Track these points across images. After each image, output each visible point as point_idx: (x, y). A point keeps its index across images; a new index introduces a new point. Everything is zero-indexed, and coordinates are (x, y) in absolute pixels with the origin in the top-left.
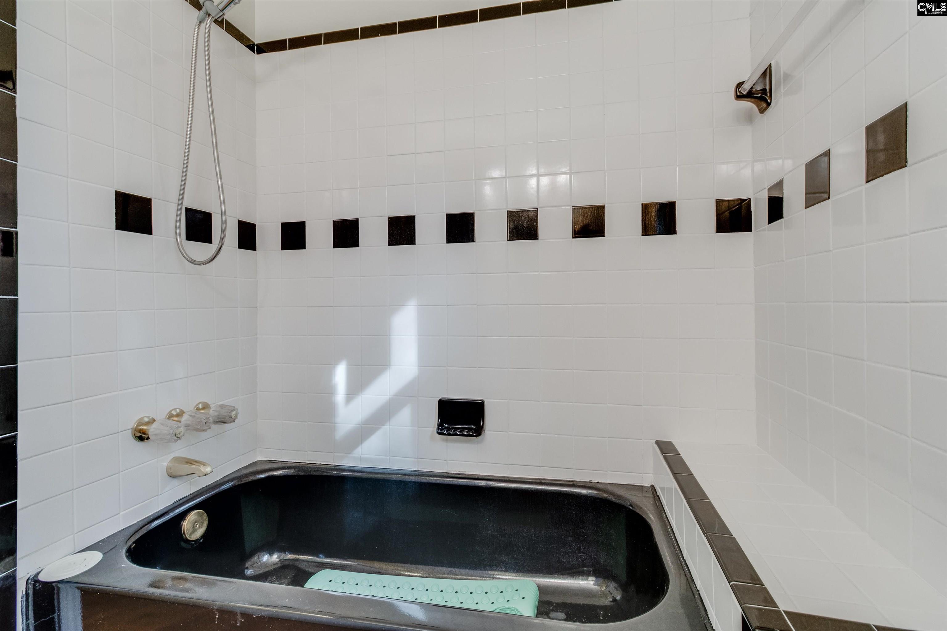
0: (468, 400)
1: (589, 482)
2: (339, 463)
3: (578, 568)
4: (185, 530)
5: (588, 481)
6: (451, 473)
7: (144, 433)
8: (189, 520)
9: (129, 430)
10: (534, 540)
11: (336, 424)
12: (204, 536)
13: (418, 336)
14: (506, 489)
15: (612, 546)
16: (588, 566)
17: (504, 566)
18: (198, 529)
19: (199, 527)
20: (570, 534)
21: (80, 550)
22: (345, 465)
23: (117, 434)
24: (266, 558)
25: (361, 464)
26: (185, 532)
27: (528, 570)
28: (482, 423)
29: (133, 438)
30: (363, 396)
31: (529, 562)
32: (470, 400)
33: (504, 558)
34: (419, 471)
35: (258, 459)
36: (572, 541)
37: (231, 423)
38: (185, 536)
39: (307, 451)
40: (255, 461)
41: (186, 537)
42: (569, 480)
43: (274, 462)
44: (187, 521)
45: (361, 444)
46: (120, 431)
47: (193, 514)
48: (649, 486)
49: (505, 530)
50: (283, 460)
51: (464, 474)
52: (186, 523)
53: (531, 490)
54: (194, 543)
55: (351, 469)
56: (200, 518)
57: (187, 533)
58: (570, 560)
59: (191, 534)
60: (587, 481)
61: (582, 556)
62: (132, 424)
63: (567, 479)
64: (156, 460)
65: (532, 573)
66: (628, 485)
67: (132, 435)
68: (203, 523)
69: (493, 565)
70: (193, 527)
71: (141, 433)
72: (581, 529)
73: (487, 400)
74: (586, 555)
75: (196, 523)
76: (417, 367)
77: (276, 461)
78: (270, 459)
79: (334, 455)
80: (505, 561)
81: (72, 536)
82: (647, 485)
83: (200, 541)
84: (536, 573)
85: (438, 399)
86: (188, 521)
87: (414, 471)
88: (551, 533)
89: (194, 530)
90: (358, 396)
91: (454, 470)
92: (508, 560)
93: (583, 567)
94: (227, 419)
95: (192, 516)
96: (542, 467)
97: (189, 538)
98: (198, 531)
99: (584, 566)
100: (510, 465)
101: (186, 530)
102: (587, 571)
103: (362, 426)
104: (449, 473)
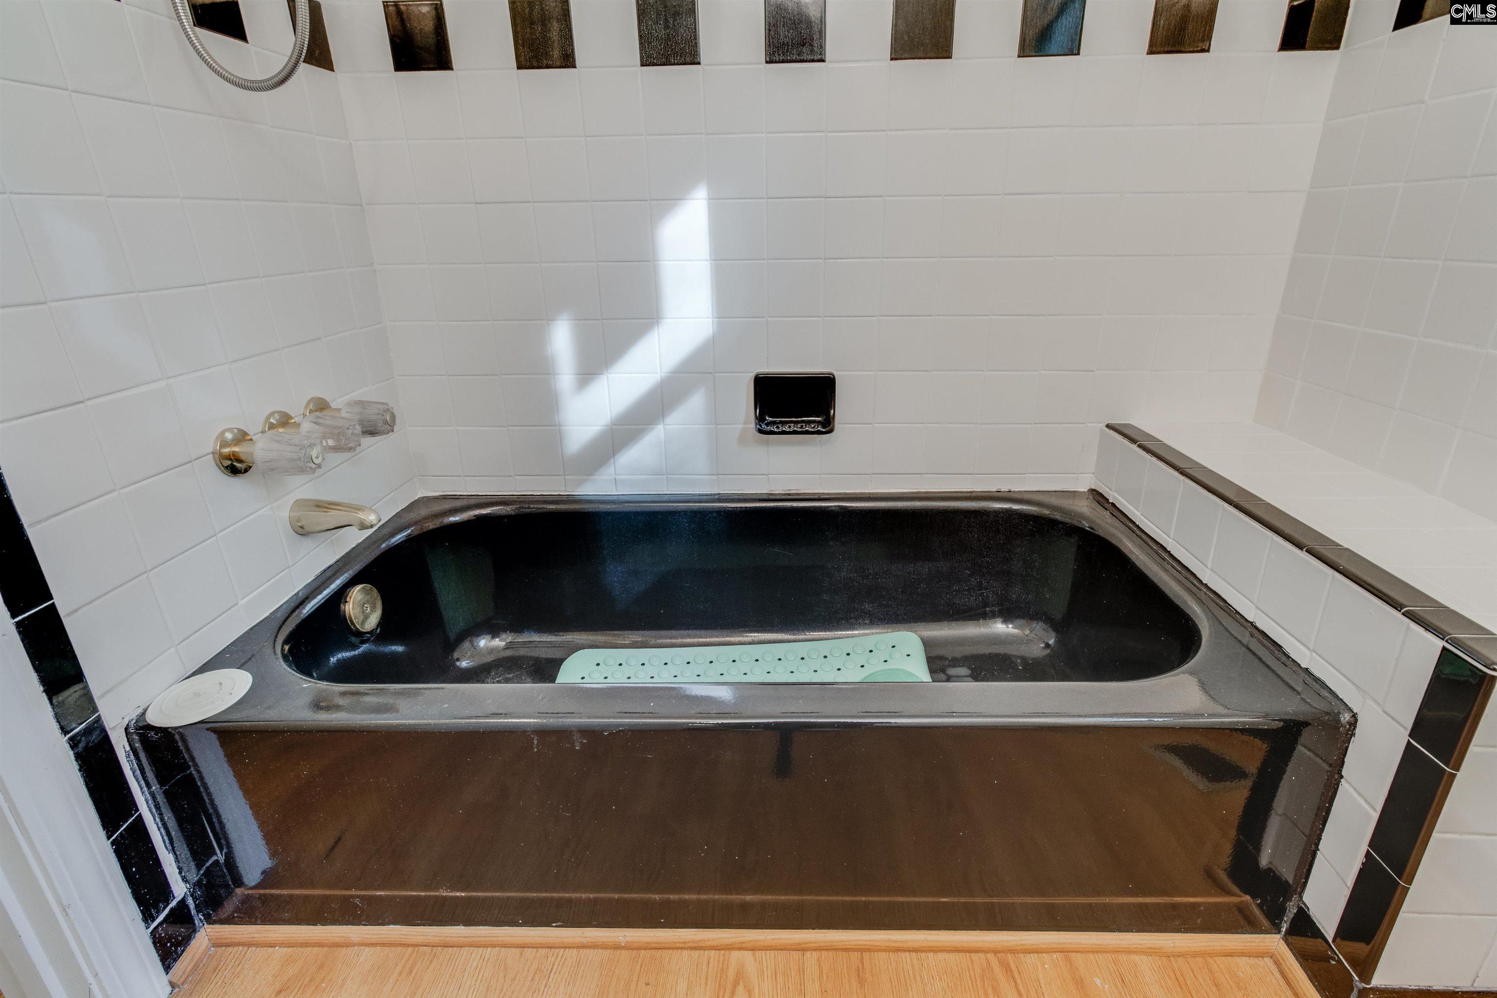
0: (809, 374)
1: (997, 491)
2: (573, 492)
3: (978, 609)
4: (353, 618)
5: (995, 490)
6: (775, 494)
7: (240, 461)
8: (353, 601)
9: (208, 456)
10: (913, 578)
11: (562, 428)
12: (380, 624)
13: (711, 260)
14: (872, 510)
15: (1033, 576)
16: (992, 605)
17: (869, 617)
18: (370, 614)
19: (372, 611)
20: (967, 566)
21: (194, 670)
22: (588, 494)
23: (190, 464)
24: (483, 642)
25: (616, 491)
26: (354, 620)
27: (904, 619)
28: (832, 411)
29: (220, 471)
30: (609, 375)
31: (905, 609)
32: (811, 374)
33: (867, 607)
34: (720, 494)
35: (420, 495)
36: (970, 576)
37: (388, 433)
38: (355, 626)
39: (513, 475)
40: (416, 499)
41: (357, 629)
42: (965, 490)
43: (452, 498)
44: (351, 604)
45: (614, 455)
46: (194, 457)
47: (358, 592)
48: (1086, 490)
49: (868, 569)
50: (469, 494)
51: (797, 494)
52: (351, 606)
53: (911, 510)
54: (369, 635)
55: (602, 499)
56: (369, 596)
57: (357, 622)
58: (966, 600)
59: (363, 623)
60: (993, 490)
61: (983, 593)
62: (210, 444)
63: (963, 490)
64: (270, 506)
65: (910, 622)
66: (1055, 491)
67: (217, 465)
68: (375, 604)
69: (851, 618)
70: (363, 612)
71: (231, 459)
72: (985, 557)
73: (839, 373)
74: (990, 592)
75: (366, 605)
76: (710, 320)
77: (456, 495)
78: (443, 494)
79: (565, 479)
80: (869, 611)
81: (172, 650)
82: (1083, 490)
83: (376, 631)
84: (916, 622)
85: (753, 375)
86: (353, 604)
87: (711, 495)
88: (938, 567)
89: (366, 617)
90: (598, 376)
91: (779, 489)
92: (874, 609)
93: (984, 607)
94: (380, 426)
95: (356, 593)
96: (925, 475)
97: (361, 629)
98: (371, 616)
99: (986, 605)
100: (873, 475)
101: (355, 616)
102: (991, 611)
103: (613, 427)
104: (772, 494)
